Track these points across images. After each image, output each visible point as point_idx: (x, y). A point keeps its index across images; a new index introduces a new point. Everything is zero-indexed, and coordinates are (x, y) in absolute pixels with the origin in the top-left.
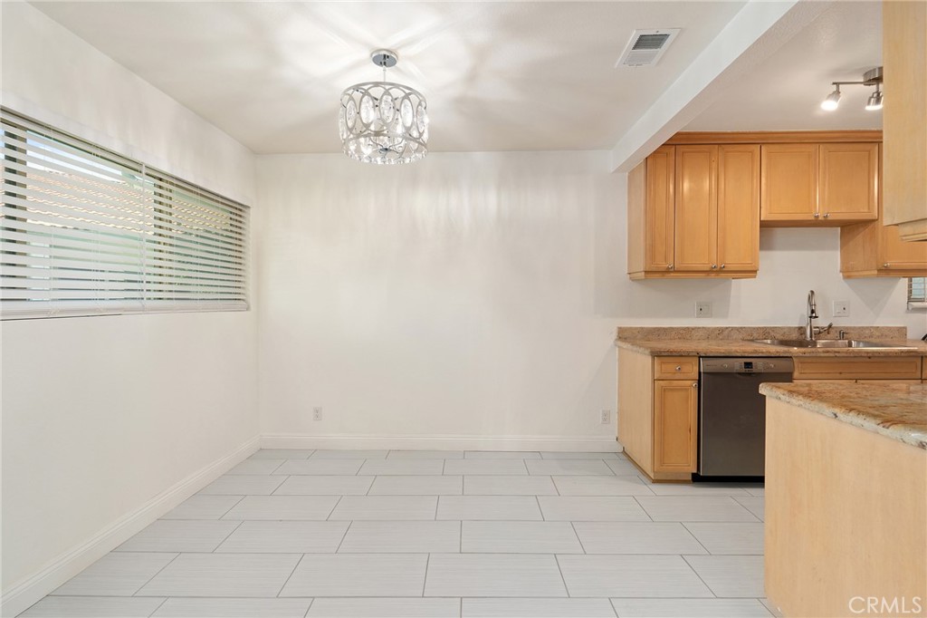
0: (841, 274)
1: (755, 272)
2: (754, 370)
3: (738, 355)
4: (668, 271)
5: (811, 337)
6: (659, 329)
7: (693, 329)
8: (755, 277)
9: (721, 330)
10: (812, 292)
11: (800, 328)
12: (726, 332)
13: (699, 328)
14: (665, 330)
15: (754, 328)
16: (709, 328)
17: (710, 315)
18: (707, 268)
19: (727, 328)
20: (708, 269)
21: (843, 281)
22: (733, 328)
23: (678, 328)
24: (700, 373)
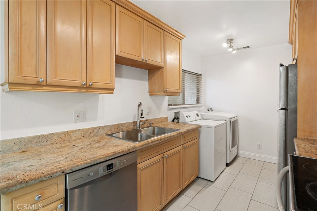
0: (149, 93)
1: (113, 89)
2: (114, 169)
3: (102, 160)
4: (38, 85)
5: (139, 127)
6: (39, 137)
7: (72, 132)
8: (112, 93)
9: (92, 130)
10: (141, 103)
11: (134, 122)
12: (96, 131)
13: (76, 131)
14: (45, 136)
15: (112, 125)
16: (84, 130)
17: (85, 120)
18: (78, 84)
19: (96, 128)
20: (79, 86)
21: (149, 97)
22: (100, 127)
23: (58, 134)
24: (66, 190)
